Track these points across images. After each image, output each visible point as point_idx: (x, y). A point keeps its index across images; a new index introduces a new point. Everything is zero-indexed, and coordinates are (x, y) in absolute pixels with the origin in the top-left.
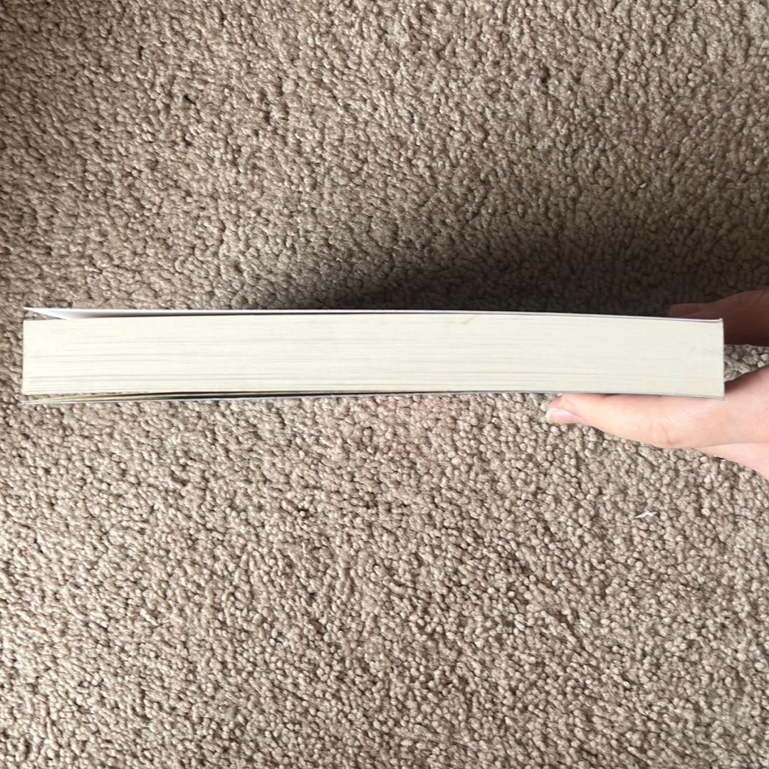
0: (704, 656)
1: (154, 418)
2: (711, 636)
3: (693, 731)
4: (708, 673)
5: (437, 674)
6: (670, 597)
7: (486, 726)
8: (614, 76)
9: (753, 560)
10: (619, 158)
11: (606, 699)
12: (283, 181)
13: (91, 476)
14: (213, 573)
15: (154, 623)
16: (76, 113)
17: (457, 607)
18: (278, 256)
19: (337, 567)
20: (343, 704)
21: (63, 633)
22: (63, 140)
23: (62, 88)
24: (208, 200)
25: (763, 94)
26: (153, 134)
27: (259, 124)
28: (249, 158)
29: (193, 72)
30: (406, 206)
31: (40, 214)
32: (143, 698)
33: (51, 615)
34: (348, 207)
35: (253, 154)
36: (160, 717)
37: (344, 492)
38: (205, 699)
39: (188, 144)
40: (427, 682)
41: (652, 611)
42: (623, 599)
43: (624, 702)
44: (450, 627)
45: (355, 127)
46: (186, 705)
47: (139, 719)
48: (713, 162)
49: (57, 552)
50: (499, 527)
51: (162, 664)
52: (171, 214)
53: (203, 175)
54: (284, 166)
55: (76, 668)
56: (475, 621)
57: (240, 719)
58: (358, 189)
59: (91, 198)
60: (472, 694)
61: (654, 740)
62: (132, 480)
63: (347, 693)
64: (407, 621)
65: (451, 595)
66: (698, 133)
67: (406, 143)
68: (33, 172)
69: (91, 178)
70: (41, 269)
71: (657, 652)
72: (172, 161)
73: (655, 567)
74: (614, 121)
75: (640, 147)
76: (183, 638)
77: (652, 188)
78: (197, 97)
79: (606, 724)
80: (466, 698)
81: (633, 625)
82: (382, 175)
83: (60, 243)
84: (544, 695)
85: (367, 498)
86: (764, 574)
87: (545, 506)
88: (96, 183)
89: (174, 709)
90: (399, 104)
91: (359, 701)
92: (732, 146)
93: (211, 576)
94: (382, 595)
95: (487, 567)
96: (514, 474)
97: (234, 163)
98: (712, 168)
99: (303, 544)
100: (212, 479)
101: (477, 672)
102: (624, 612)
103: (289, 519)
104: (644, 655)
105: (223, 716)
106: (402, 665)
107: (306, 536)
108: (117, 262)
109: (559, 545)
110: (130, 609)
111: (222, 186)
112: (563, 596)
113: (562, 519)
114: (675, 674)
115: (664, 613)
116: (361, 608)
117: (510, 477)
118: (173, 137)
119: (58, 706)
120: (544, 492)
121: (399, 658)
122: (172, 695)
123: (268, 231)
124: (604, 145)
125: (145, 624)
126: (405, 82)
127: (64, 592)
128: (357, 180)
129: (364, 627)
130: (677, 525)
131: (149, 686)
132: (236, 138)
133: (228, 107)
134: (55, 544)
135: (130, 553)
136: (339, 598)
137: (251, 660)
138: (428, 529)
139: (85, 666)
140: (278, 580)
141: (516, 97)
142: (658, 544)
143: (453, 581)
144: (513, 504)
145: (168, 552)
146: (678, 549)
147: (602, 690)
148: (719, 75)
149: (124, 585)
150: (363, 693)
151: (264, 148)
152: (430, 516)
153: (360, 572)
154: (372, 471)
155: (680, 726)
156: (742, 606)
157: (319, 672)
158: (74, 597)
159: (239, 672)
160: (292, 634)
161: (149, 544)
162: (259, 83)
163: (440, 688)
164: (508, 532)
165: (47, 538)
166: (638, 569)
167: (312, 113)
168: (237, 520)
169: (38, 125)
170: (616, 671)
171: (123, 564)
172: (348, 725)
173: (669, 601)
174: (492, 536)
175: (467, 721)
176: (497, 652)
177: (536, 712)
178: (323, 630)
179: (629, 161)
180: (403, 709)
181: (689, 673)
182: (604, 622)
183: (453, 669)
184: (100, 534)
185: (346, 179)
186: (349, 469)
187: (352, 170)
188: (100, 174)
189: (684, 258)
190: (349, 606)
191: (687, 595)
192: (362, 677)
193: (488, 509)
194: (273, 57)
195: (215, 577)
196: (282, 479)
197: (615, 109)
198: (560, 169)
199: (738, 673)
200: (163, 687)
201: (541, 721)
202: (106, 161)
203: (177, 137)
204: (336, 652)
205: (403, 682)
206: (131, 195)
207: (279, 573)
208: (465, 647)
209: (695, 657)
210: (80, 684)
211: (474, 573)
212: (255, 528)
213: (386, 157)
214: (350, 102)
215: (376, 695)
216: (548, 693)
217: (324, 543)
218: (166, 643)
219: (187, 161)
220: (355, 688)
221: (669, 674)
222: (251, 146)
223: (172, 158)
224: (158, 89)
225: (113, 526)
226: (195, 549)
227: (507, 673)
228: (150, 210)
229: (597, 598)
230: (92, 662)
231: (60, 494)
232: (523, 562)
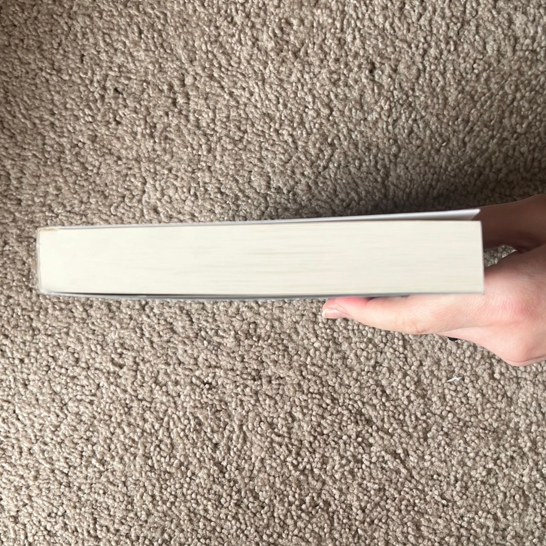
0: (499, 479)
1: (98, 320)
2: (504, 466)
3: (493, 534)
4: (502, 492)
5: (308, 499)
6: (473, 438)
7: (344, 536)
8: (421, 67)
9: (532, 410)
10: (427, 125)
11: (430, 513)
12: (187, 147)
13: (54, 363)
14: (143, 431)
15: (102, 468)
16: (37, 103)
17: (321, 451)
18: (185, 201)
19: (234, 424)
20: (241, 523)
21: (36, 478)
22: (28, 122)
23: (26, 85)
24: (134, 162)
25: (527, 77)
26: (93, 117)
27: (169, 108)
28: (162, 132)
29: (120, 72)
30: (276, 163)
31: (13, 176)
32: (95, 524)
33: (27, 466)
34: (234, 165)
35: (165, 129)
36: (108, 537)
37: (237, 370)
38: (140, 523)
39: (118, 123)
40: (301, 505)
41: (461, 448)
42: (440, 441)
43: (443, 515)
44: (316, 465)
45: (238, 108)
46: (127, 527)
47: (92, 539)
48: (493, 126)
49: (30, 419)
50: (349, 391)
51: (108, 498)
52: (107, 173)
53: (130, 145)
54: (187, 137)
55: (45, 503)
56: (334, 460)
57: (166, 536)
58: (241, 152)
59: (49, 163)
60: (333, 513)
61: (465, 542)
62: (84, 365)
63: (243, 515)
64: (285, 461)
65: (316, 442)
66: (482, 106)
67: (274, 118)
68: (7, 146)
69: (49, 149)
70: (15, 216)
71: (465, 478)
72: (107, 135)
73: (462, 417)
74: (422, 99)
75: (441, 117)
76: (123, 479)
77: (451, 146)
78: (124, 90)
79: (431, 531)
80: (329, 516)
81: (448, 459)
82: (258, 142)
83: (28, 196)
84: (385, 512)
85: (254, 373)
86: (540, 419)
87: (382, 375)
88: (52, 153)
89: (118, 531)
90: (268, 90)
91: (252, 521)
92: (507, 114)
93: (142, 434)
94: (267, 444)
95: (341, 421)
96: (359, 353)
97: (152, 136)
98: (493, 130)
99: (208, 408)
100: (141, 363)
101: (337, 497)
102: (441, 450)
103: (198, 390)
104: (456, 480)
105: (153, 535)
106: (282, 493)
107: (210, 403)
108: (68, 208)
109: (393, 403)
110: (84, 459)
111: (144, 152)
112: (397, 440)
113: (394, 384)
114: (479, 494)
115: (469, 449)
116: (252, 453)
117: (356, 355)
118: (107, 118)
119: (33, 532)
120: (381, 365)
121: (280, 489)
122: (117, 521)
123: (178, 184)
124: (416, 116)
125: (96, 469)
126: (272, 75)
127: (36, 448)
128: (240, 146)
129: (254, 467)
130: (477, 386)
131: (99, 515)
132: (153, 117)
133: (146, 96)
134: (29, 414)
135: (83, 418)
136: (235, 446)
137: (173, 493)
138: (298, 395)
139: (52, 502)
140: (191, 435)
141: (352, 83)
142: (464, 400)
143: (317, 432)
144: (358, 374)
145: (111, 417)
146: (478, 403)
147: (427, 507)
148: (495, 65)
149: (80, 442)
150: (255, 515)
151: (173, 124)
152: (299, 385)
153: (250, 427)
154: (257, 354)
155: (484, 531)
156: (525, 442)
157: (223, 501)
158: (43, 451)
159: (164, 502)
160: (202, 474)
161: (96, 411)
162: (168, 78)
163: (310, 509)
164: (356, 395)
165: (23, 409)
166: (450, 419)
167: (206, 99)
168: (160, 392)
169: (9, 112)
170: (436, 492)
171: (78, 427)
172: (244, 538)
173: (473, 441)
174: (344, 398)
175: (330, 532)
176: (350, 481)
177: (380, 524)
178: (225, 470)
179: (434, 127)
180: (284, 525)
181: (489, 492)
182: (427, 457)
183: (319, 495)
184: (61, 405)
185: (232, 145)
186: (240, 353)
187: (236, 138)
188: (55, 146)
189: (475, 195)
190: (243, 452)
191: (486, 436)
192: (253, 503)
193: (341, 379)
194: (177, 59)
195: (145, 434)
196: (192, 361)
197: (422, 90)
198: (385, 134)
199: (524, 491)
200: (110, 515)
201: (384, 531)
202: (59, 136)
203: (110, 118)
204: (234, 485)
205: (284, 506)
206: (78, 161)
207: (192, 430)
208: (328, 479)
209: (493, 481)
210: (49, 515)
211: (332, 425)
212: (173, 398)
213: (260, 128)
214: (234, 90)
215: (264, 516)
216: (388, 510)
217: (223, 407)
218: (111, 483)
219: (118, 135)
220: (248, 512)
221: (475, 493)
222: (163, 123)
223: (107, 133)
224: (96, 85)
225: (70, 399)
226: (130, 414)
227: (358, 497)
228: (92, 171)
229: (422, 440)
230: (58, 498)
231: (31, 377)
232: (367, 416)
